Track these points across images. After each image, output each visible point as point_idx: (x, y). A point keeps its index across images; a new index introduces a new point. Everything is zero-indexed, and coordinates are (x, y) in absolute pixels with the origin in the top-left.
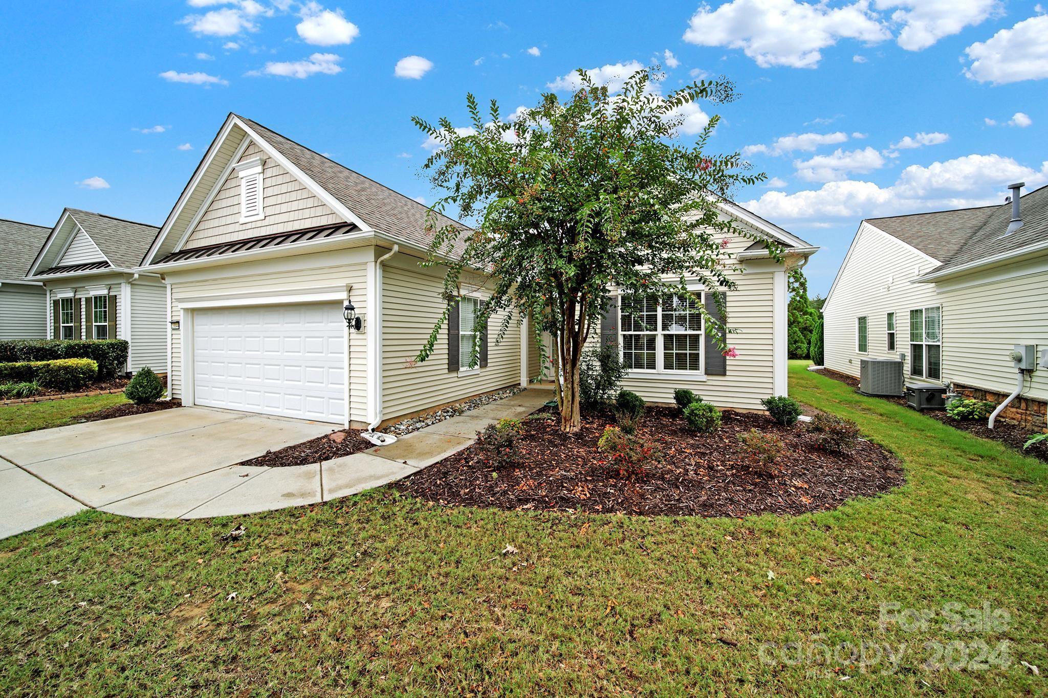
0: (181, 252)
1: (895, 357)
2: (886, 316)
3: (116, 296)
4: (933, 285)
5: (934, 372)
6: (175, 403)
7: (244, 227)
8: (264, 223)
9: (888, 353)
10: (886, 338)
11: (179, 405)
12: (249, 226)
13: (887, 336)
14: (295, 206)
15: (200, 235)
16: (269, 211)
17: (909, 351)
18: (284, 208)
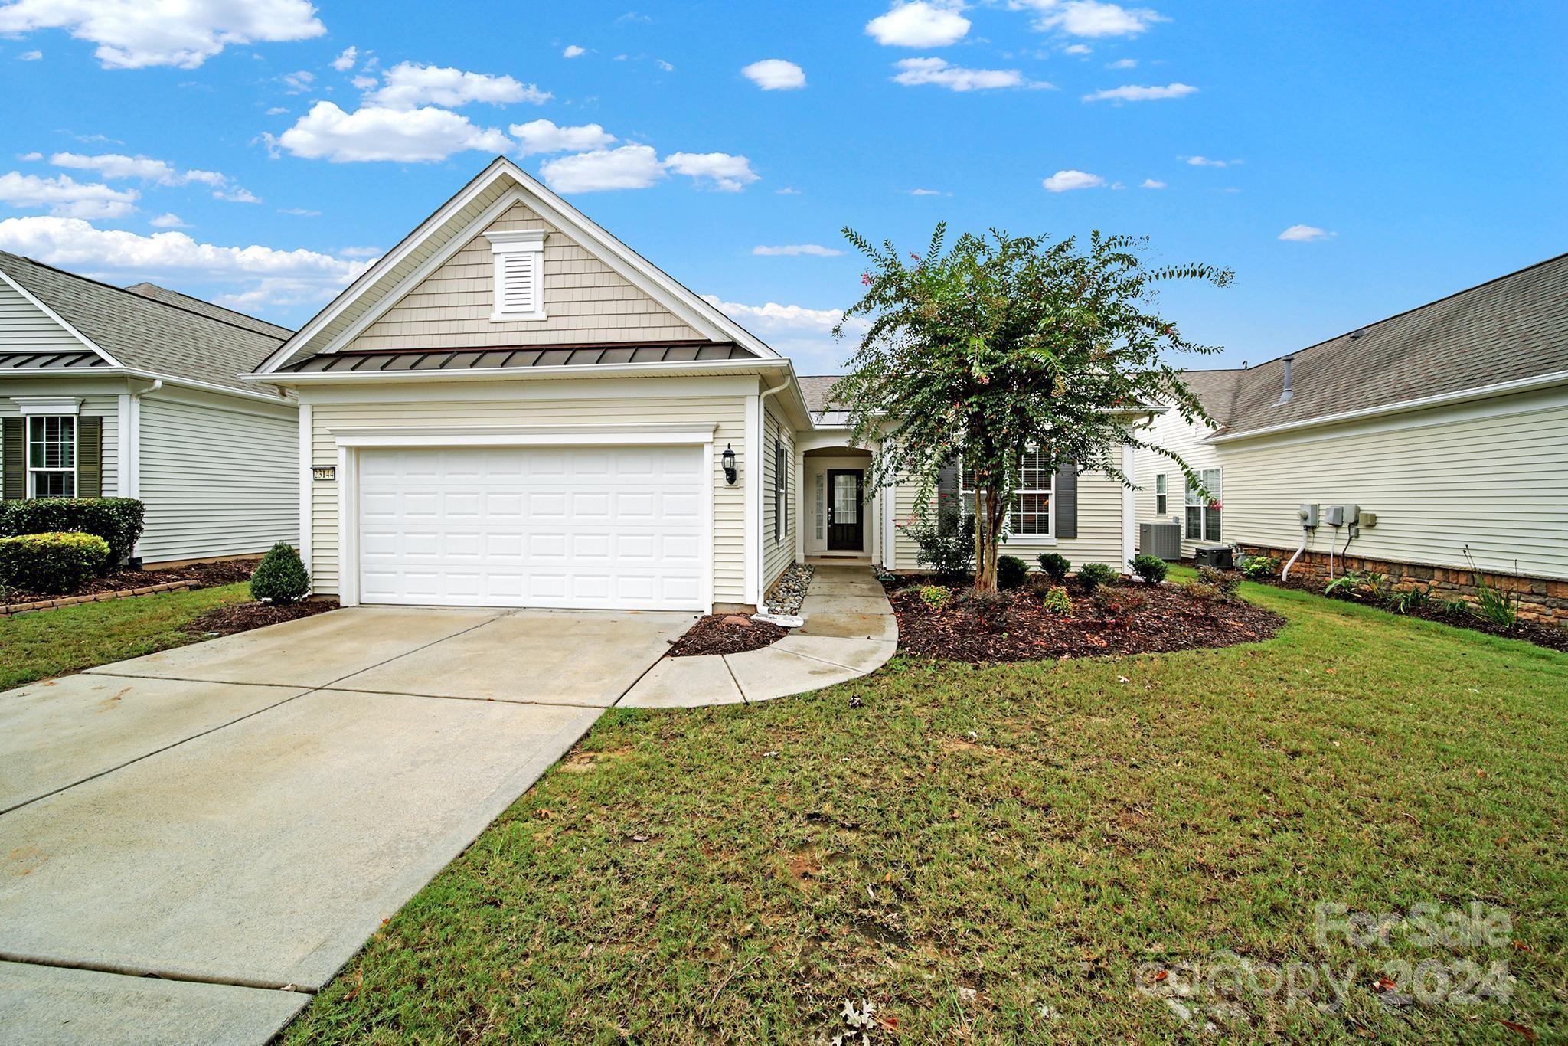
0: (341, 355)
1: (1167, 519)
2: (1156, 478)
3: (101, 418)
4: (1213, 447)
5: (1214, 533)
6: (328, 604)
7: (500, 327)
8: (544, 326)
9: (1157, 517)
10: (1155, 501)
11: (337, 606)
12: (508, 327)
13: (1156, 499)
14: (610, 307)
15: (385, 330)
16: (555, 309)
17: (1184, 514)
18: (587, 308)
